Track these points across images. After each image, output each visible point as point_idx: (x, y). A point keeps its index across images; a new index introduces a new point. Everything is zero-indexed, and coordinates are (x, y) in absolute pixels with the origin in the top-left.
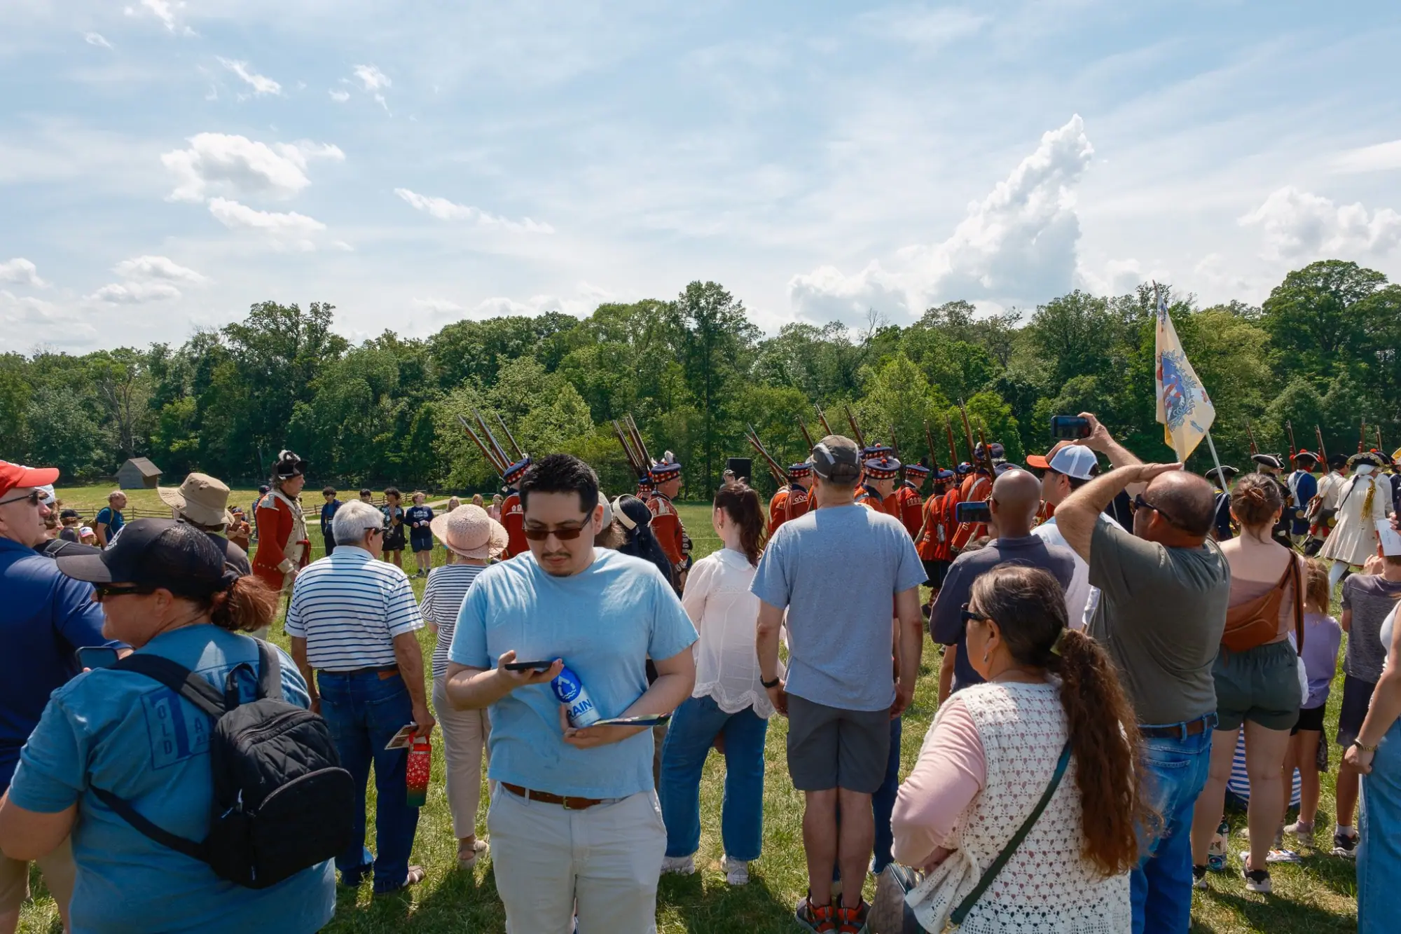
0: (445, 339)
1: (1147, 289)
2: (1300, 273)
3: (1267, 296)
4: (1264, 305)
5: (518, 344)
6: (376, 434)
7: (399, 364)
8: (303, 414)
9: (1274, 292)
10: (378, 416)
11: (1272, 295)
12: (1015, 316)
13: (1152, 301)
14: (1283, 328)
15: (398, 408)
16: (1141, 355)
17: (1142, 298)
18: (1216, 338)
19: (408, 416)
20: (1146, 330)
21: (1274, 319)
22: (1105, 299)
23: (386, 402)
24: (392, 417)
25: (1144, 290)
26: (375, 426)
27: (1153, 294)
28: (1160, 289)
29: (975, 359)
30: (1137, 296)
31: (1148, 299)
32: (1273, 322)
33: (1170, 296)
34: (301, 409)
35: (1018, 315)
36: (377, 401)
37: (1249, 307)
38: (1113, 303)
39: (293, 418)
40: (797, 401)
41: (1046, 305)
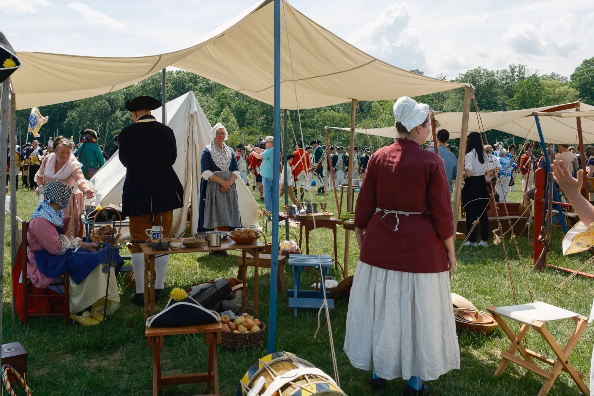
0: (150, 81)
1: (514, 67)
2: (590, 60)
3: (573, 72)
4: (572, 76)
5: (192, 85)
6: (113, 130)
7: (125, 94)
8: (72, 118)
9: (576, 69)
10: (114, 121)
11: (575, 71)
12: (443, 78)
13: (516, 73)
14: (583, 88)
15: (125, 116)
16: (514, 100)
17: (512, 71)
18: (552, 93)
19: (130, 121)
20: (517, 88)
21: (577, 84)
22: (493, 71)
23: (118, 113)
24: (121, 120)
25: (513, 67)
26: (113, 126)
27: (517, 69)
28: (521, 67)
29: (428, 100)
30: (509, 70)
31: (515, 72)
32: (578, 85)
33: (526, 71)
34: (71, 115)
35: (444, 78)
36: (113, 112)
37: (561, 76)
38: (497, 73)
39: (66, 119)
40: (345, 119)
41: (465, 73)
